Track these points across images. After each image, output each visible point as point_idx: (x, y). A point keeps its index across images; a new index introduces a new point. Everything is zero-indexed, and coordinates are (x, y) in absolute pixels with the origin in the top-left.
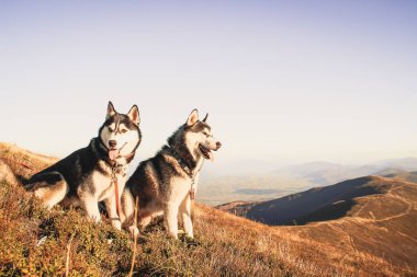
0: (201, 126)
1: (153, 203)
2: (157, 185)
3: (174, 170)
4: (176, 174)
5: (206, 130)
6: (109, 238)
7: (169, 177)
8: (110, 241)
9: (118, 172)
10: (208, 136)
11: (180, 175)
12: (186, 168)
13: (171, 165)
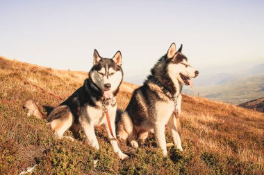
0: (180, 58)
1: (145, 123)
2: (145, 109)
3: (157, 96)
4: (159, 99)
5: (184, 61)
6: (95, 159)
7: (154, 102)
8: (95, 162)
9: (108, 104)
10: (187, 66)
11: (162, 100)
12: (168, 93)
13: (155, 92)
